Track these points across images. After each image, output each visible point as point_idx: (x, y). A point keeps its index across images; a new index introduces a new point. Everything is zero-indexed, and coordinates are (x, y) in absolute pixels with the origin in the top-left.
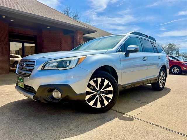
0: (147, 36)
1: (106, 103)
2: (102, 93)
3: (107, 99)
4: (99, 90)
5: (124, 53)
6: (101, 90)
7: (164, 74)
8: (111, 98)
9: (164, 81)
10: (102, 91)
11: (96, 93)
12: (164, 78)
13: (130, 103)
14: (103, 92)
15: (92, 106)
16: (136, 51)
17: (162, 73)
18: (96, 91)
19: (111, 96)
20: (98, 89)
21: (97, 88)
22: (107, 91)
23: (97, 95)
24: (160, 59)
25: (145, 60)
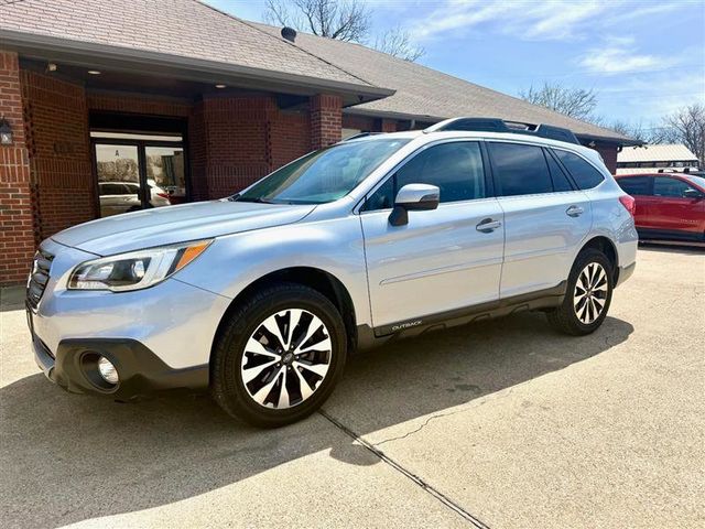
0: (532, 127)
1: (306, 391)
2: (297, 360)
3: (311, 378)
4: (291, 350)
5: (386, 214)
6: (297, 351)
7: (603, 273)
8: (324, 375)
9: (602, 302)
10: (299, 355)
11: (278, 358)
12: (604, 288)
13: (411, 388)
14: (301, 358)
15: (261, 403)
16: (427, 204)
17: (591, 269)
18: (279, 354)
19: (321, 370)
20: (286, 347)
21: (286, 343)
22: (312, 354)
23: (280, 367)
24: (576, 215)
25: (489, 231)
